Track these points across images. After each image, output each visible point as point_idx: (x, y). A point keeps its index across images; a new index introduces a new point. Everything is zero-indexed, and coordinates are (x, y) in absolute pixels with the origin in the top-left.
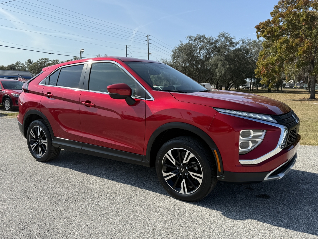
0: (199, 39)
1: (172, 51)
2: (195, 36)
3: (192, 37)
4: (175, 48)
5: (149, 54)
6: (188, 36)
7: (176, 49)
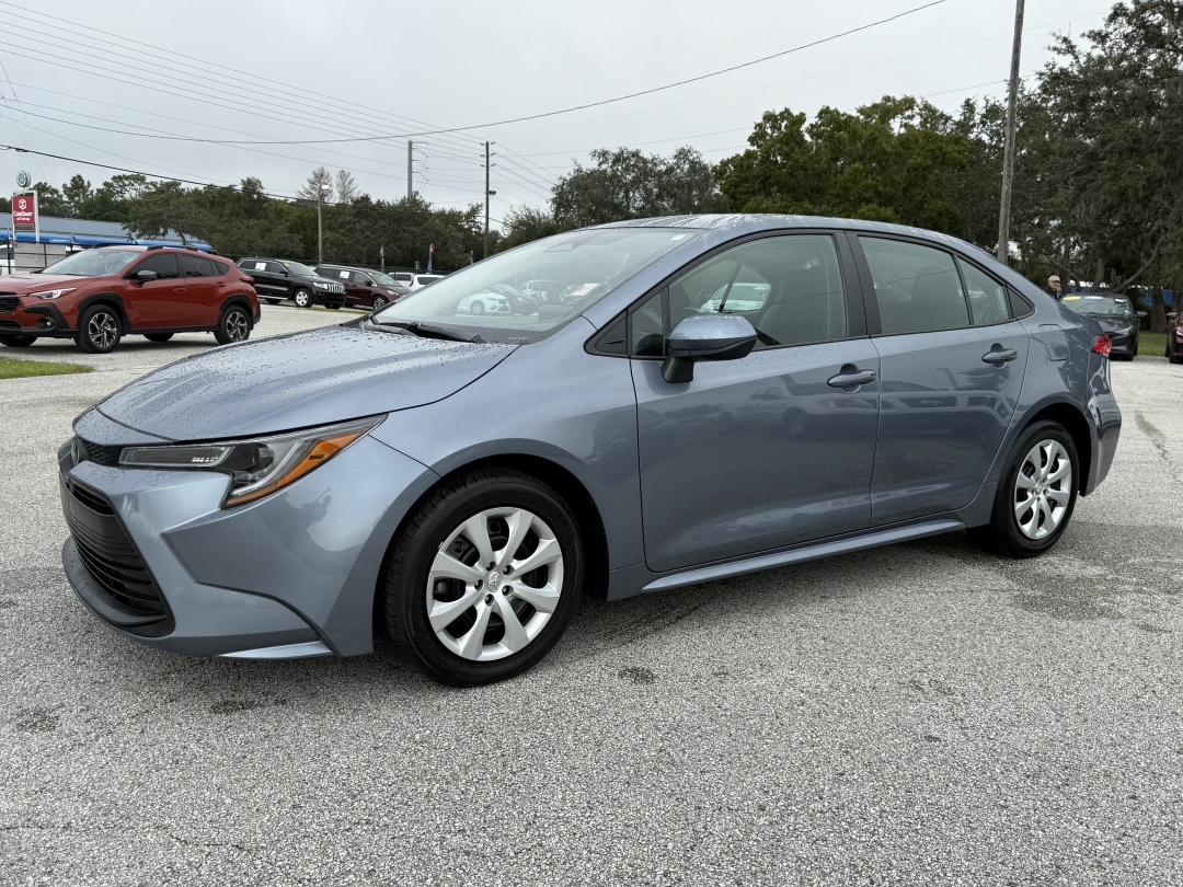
0: (625, 160)
1: (553, 190)
2: (616, 151)
3: (607, 152)
4: (561, 183)
5: (489, 193)
6: (595, 152)
7: (563, 184)
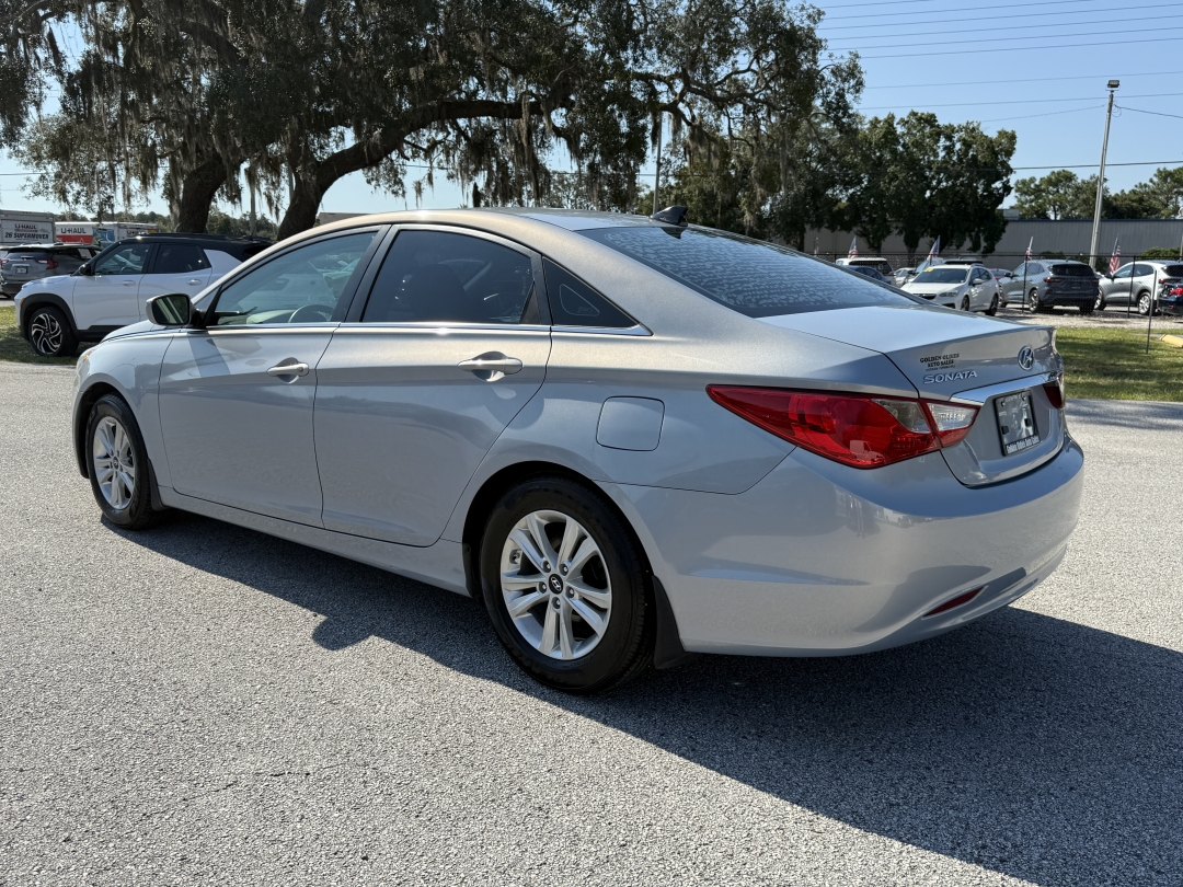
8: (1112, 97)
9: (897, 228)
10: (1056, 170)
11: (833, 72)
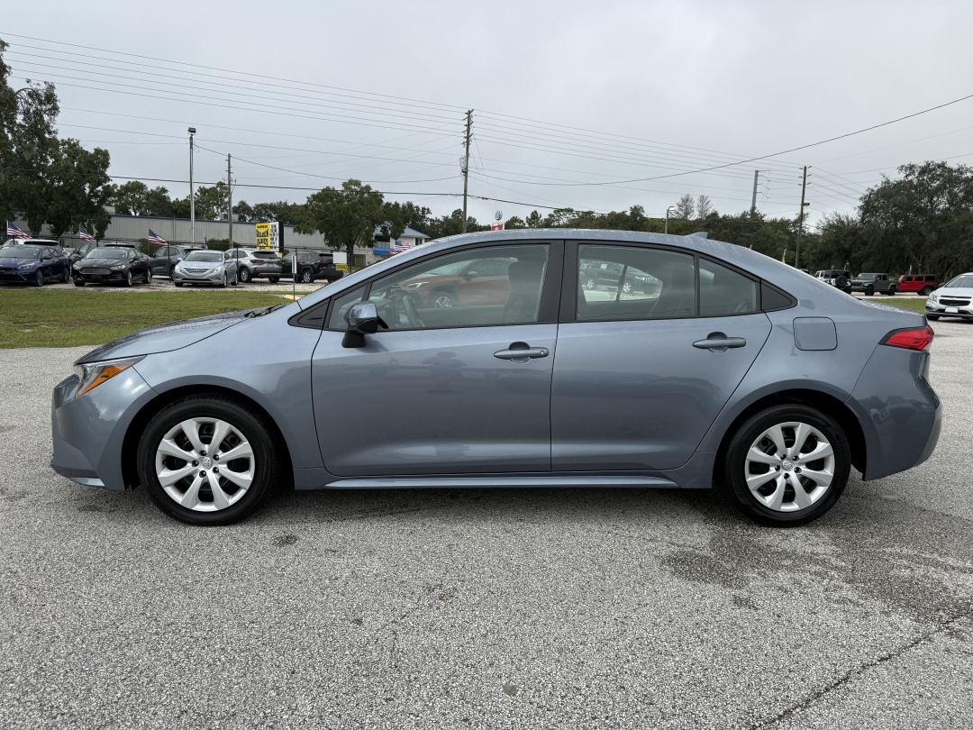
0: (931, 171)
1: (861, 199)
2: (923, 164)
3: (913, 166)
4: (868, 193)
5: (803, 204)
6: (902, 166)
7: (871, 194)
8: (191, 138)
9: (21, 215)
10: (132, 181)
11: (29, 94)
